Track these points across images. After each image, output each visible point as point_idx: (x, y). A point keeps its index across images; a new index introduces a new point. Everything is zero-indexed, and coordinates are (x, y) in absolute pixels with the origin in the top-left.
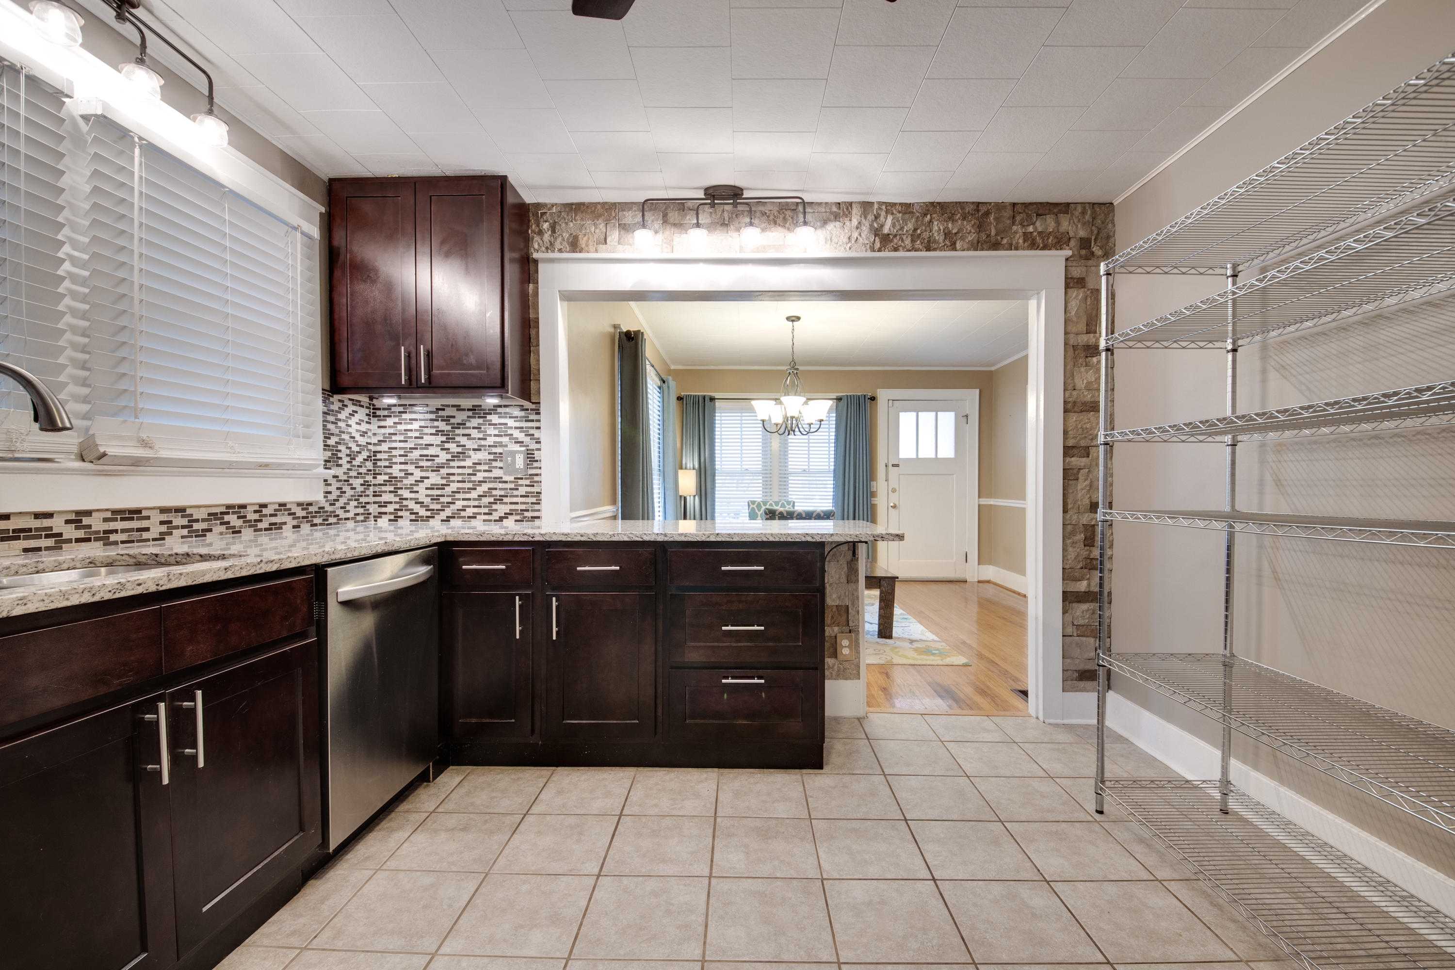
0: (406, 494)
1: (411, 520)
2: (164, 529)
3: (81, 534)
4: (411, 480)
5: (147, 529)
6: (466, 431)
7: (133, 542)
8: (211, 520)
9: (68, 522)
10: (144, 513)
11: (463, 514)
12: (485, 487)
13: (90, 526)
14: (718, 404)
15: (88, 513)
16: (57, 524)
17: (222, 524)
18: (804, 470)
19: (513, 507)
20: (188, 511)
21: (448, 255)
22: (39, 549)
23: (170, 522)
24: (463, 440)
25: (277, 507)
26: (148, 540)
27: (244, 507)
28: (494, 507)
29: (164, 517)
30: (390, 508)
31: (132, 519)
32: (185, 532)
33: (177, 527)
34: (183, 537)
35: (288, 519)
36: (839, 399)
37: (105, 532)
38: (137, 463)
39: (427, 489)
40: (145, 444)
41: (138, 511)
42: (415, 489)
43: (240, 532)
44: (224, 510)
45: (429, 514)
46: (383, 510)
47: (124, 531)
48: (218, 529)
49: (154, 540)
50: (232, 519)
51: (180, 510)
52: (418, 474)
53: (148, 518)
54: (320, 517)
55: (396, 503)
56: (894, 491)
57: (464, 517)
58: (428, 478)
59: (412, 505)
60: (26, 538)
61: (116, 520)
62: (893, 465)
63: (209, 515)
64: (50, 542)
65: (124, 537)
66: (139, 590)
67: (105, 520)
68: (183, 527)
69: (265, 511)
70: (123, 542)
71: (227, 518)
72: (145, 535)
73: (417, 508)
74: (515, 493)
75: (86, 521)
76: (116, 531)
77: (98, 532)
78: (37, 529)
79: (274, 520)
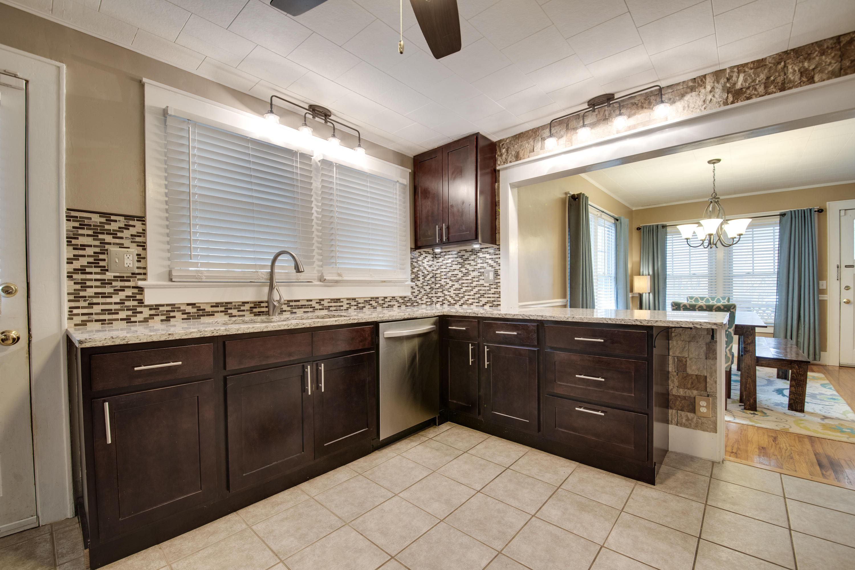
0: (446, 293)
1: (448, 305)
2: (348, 306)
3: (321, 307)
4: (448, 286)
5: (342, 306)
6: (469, 262)
7: (337, 310)
8: (365, 303)
9: (317, 303)
10: (341, 300)
11: (468, 302)
12: (476, 289)
13: (323, 305)
14: (669, 229)
15: (323, 300)
16: (313, 304)
17: (369, 305)
18: (748, 273)
19: (489, 299)
20: (357, 300)
21: (455, 178)
22: (308, 312)
23: (350, 304)
24: (468, 266)
25: (391, 298)
26: (342, 310)
27: (378, 298)
28: (481, 299)
29: (348, 302)
30: (441, 299)
31: (337, 302)
32: (356, 307)
33: (353, 306)
34: (355, 309)
35: (396, 303)
36: (783, 215)
37: (329, 307)
38: (337, 282)
39: (454, 290)
40: (339, 275)
41: (339, 299)
42: (450, 290)
43: (376, 308)
44: (370, 299)
45: (454, 302)
46: (438, 300)
47: (334, 306)
48: (368, 306)
49: (345, 310)
50: (373, 303)
51: (354, 299)
52: (451, 283)
53: (342, 302)
54: (410, 303)
55: (443, 297)
56: (847, 288)
57: (468, 304)
58: (454, 285)
59: (448, 298)
60: (304, 308)
61: (332, 302)
62: (846, 266)
63: (364, 301)
64: (311, 310)
65: (334, 308)
66: (304, 326)
67: (329, 302)
68: (355, 305)
69: (386, 300)
70: (334, 310)
71: (371, 302)
72: (342, 308)
73: (450, 299)
74: (490, 292)
75: (322, 303)
76: (332, 306)
77: (326, 307)
78: (308, 305)
79: (390, 303)
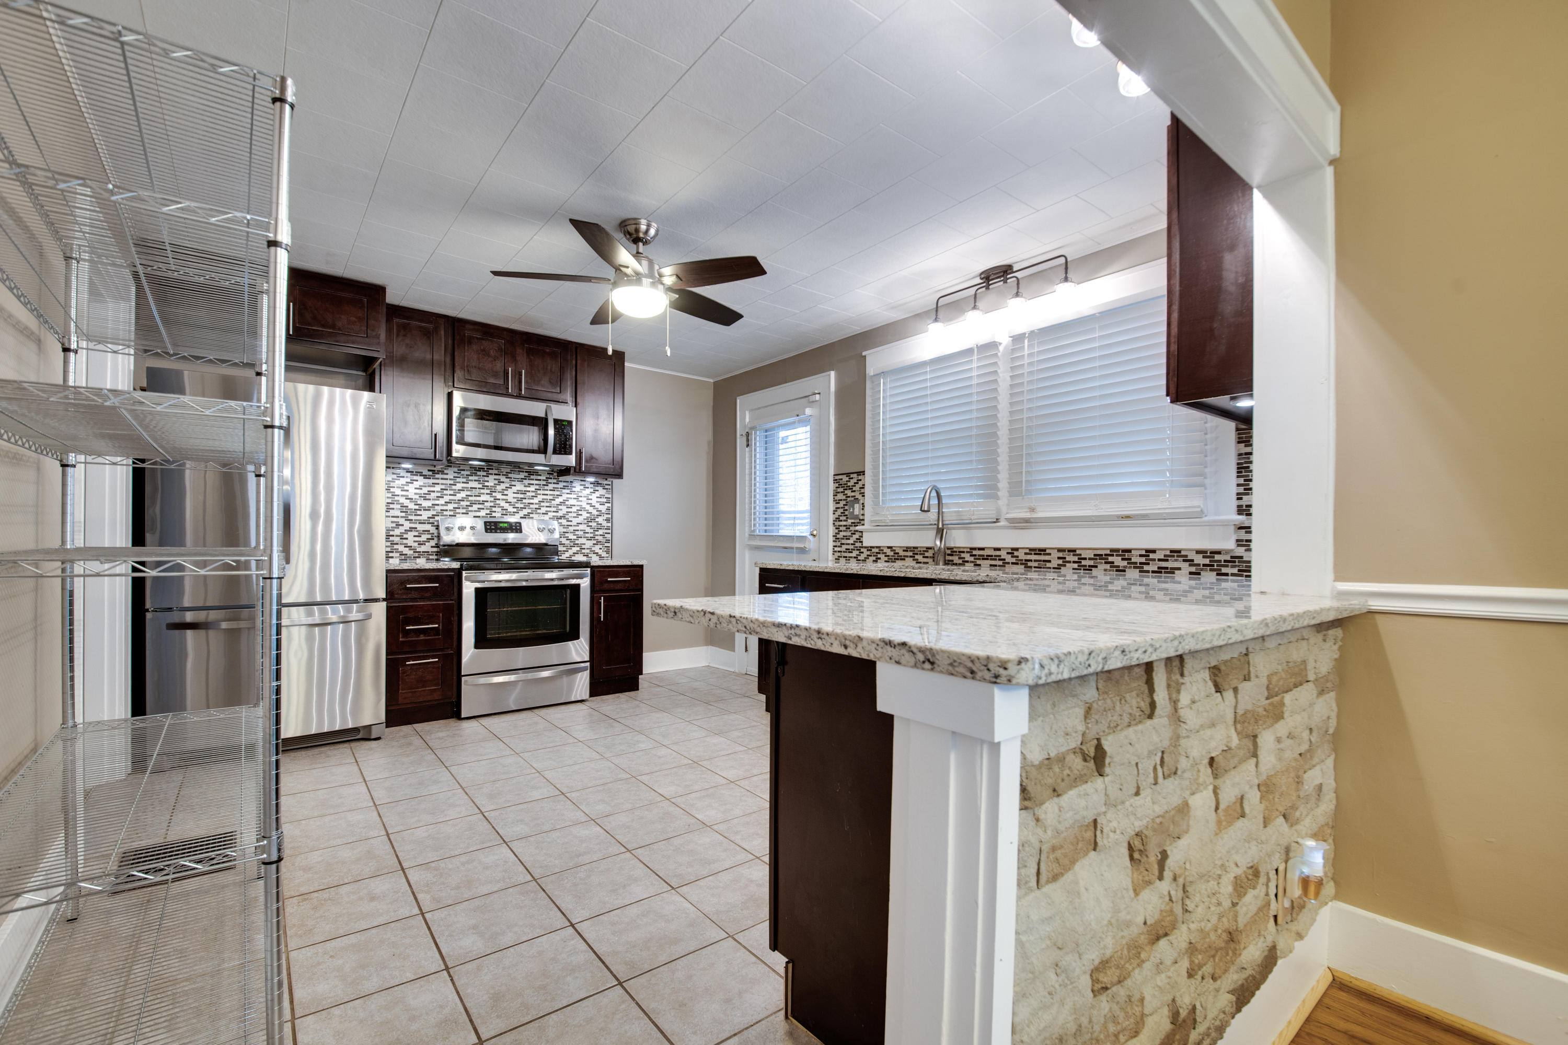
2: (1060, 562)
3: (1014, 560)
5: (1050, 561)
7: (1040, 568)
8: (1096, 559)
9: (1008, 553)
10: (1048, 551)
13: (1018, 557)
15: (1017, 549)
16: (1003, 554)
17: (1106, 563)
20: (1078, 552)
22: (996, 566)
23: (1065, 558)
25: (1168, 553)
26: (1050, 568)
27: (1129, 551)
29: (1061, 555)
31: (1040, 554)
32: (1076, 566)
33: (1069, 562)
34: (1074, 569)
35: (1185, 566)
37: (1026, 560)
41: (1044, 550)
43: (1124, 571)
44: (1108, 552)
47: (1035, 561)
48: (1102, 566)
49: (1054, 568)
50: (1118, 561)
51: (1072, 551)
53: (1050, 554)
60: (991, 559)
61: (1031, 554)
63: (1095, 555)
64: (1001, 563)
65: (1036, 564)
67: (1026, 554)
68: (1074, 562)
69: (1152, 556)
70: (1035, 567)
71: (1110, 559)
72: (1048, 565)
75: (1016, 553)
76: (1031, 561)
77: (1022, 560)
78: (995, 556)
79: (1164, 564)
